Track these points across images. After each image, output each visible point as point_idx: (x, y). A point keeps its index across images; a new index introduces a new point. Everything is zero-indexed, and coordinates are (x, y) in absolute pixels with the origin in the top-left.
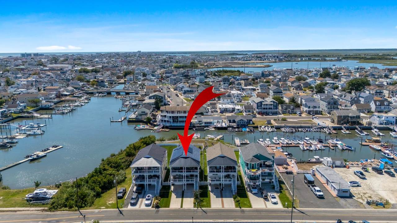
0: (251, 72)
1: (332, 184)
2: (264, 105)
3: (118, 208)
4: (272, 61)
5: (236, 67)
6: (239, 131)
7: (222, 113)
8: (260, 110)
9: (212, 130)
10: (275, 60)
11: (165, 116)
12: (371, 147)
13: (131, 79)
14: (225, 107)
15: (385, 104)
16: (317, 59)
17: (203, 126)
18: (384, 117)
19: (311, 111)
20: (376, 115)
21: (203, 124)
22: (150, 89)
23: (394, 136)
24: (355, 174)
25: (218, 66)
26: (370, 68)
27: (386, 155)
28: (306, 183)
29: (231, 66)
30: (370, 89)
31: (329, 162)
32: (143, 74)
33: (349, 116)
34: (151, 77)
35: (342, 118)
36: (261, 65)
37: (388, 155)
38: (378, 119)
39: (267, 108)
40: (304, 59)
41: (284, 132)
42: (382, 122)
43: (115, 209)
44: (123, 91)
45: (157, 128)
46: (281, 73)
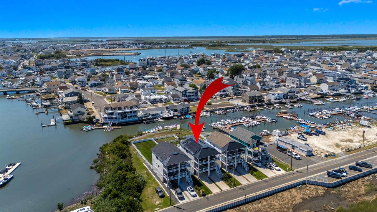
0: (129, 61)
1: (300, 148)
2: (188, 93)
3: (172, 205)
4: (135, 49)
5: (107, 55)
6: (185, 119)
7: (154, 104)
8: (185, 98)
9: (161, 120)
10: (138, 47)
11: (112, 114)
12: (285, 118)
13: (3, 74)
14: (154, 98)
15: (266, 84)
16: (173, 46)
17: (151, 119)
18: (276, 94)
19: (222, 95)
20: (271, 94)
21: (150, 117)
22: (52, 86)
23: (290, 107)
24: (299, 138)
25: (86, 54)
26: (224, 55)
27: (300, 122)
28: (280, 151)
29: (99, 54)
30: (246, 73)
31: (279, 133)
32: (13, 68)
33: (255, 96)
34: (27, 71)
35: (252, 98)
36: (131, 53)
37: (301, 122)
38: (273, 96)
39: (190, 96)
40: (162, 46)
41: (219, 114)
42: (276, 98)
43: (170, 207)
44: (10, 90)
45: (106, 126)
46: (162, 61)
